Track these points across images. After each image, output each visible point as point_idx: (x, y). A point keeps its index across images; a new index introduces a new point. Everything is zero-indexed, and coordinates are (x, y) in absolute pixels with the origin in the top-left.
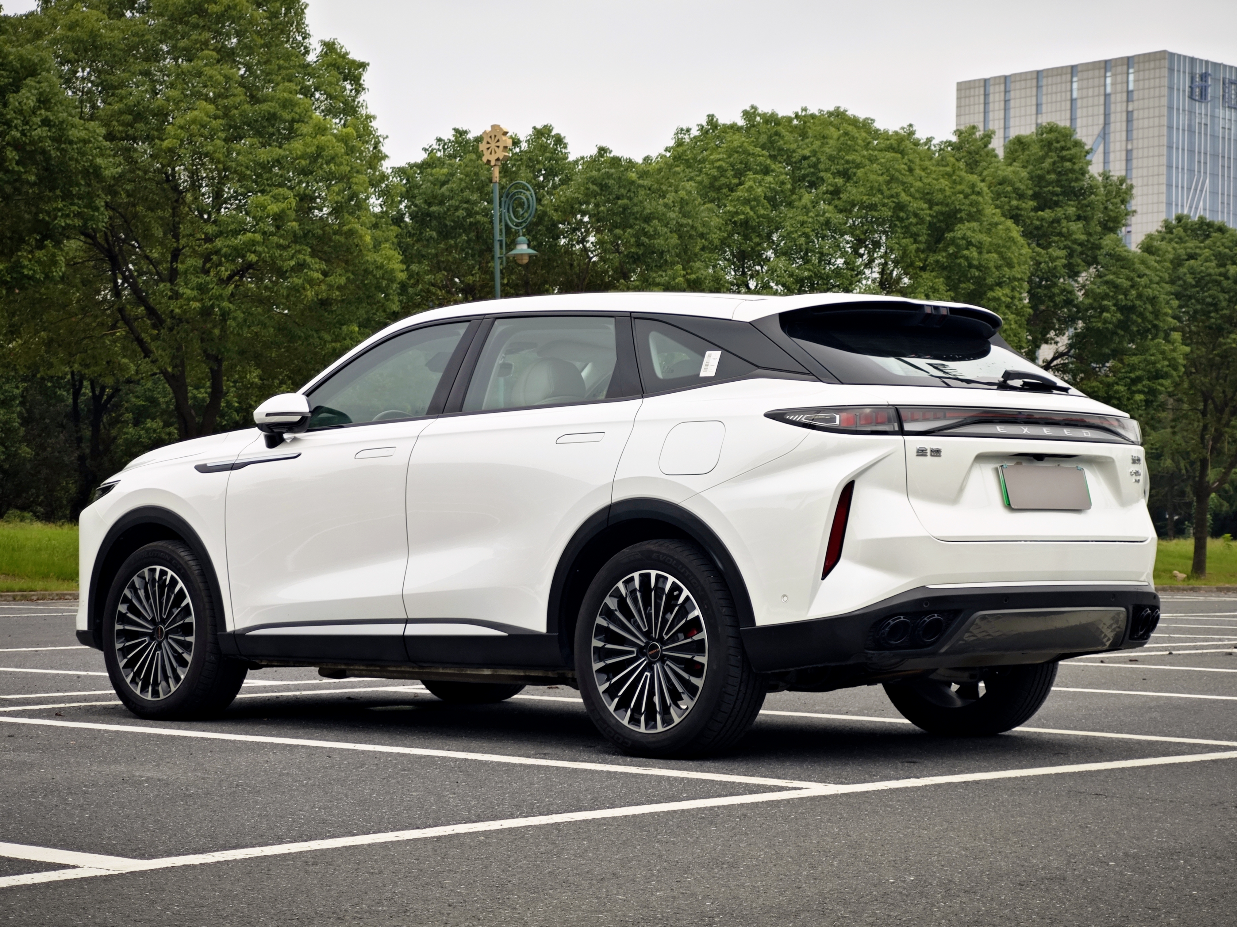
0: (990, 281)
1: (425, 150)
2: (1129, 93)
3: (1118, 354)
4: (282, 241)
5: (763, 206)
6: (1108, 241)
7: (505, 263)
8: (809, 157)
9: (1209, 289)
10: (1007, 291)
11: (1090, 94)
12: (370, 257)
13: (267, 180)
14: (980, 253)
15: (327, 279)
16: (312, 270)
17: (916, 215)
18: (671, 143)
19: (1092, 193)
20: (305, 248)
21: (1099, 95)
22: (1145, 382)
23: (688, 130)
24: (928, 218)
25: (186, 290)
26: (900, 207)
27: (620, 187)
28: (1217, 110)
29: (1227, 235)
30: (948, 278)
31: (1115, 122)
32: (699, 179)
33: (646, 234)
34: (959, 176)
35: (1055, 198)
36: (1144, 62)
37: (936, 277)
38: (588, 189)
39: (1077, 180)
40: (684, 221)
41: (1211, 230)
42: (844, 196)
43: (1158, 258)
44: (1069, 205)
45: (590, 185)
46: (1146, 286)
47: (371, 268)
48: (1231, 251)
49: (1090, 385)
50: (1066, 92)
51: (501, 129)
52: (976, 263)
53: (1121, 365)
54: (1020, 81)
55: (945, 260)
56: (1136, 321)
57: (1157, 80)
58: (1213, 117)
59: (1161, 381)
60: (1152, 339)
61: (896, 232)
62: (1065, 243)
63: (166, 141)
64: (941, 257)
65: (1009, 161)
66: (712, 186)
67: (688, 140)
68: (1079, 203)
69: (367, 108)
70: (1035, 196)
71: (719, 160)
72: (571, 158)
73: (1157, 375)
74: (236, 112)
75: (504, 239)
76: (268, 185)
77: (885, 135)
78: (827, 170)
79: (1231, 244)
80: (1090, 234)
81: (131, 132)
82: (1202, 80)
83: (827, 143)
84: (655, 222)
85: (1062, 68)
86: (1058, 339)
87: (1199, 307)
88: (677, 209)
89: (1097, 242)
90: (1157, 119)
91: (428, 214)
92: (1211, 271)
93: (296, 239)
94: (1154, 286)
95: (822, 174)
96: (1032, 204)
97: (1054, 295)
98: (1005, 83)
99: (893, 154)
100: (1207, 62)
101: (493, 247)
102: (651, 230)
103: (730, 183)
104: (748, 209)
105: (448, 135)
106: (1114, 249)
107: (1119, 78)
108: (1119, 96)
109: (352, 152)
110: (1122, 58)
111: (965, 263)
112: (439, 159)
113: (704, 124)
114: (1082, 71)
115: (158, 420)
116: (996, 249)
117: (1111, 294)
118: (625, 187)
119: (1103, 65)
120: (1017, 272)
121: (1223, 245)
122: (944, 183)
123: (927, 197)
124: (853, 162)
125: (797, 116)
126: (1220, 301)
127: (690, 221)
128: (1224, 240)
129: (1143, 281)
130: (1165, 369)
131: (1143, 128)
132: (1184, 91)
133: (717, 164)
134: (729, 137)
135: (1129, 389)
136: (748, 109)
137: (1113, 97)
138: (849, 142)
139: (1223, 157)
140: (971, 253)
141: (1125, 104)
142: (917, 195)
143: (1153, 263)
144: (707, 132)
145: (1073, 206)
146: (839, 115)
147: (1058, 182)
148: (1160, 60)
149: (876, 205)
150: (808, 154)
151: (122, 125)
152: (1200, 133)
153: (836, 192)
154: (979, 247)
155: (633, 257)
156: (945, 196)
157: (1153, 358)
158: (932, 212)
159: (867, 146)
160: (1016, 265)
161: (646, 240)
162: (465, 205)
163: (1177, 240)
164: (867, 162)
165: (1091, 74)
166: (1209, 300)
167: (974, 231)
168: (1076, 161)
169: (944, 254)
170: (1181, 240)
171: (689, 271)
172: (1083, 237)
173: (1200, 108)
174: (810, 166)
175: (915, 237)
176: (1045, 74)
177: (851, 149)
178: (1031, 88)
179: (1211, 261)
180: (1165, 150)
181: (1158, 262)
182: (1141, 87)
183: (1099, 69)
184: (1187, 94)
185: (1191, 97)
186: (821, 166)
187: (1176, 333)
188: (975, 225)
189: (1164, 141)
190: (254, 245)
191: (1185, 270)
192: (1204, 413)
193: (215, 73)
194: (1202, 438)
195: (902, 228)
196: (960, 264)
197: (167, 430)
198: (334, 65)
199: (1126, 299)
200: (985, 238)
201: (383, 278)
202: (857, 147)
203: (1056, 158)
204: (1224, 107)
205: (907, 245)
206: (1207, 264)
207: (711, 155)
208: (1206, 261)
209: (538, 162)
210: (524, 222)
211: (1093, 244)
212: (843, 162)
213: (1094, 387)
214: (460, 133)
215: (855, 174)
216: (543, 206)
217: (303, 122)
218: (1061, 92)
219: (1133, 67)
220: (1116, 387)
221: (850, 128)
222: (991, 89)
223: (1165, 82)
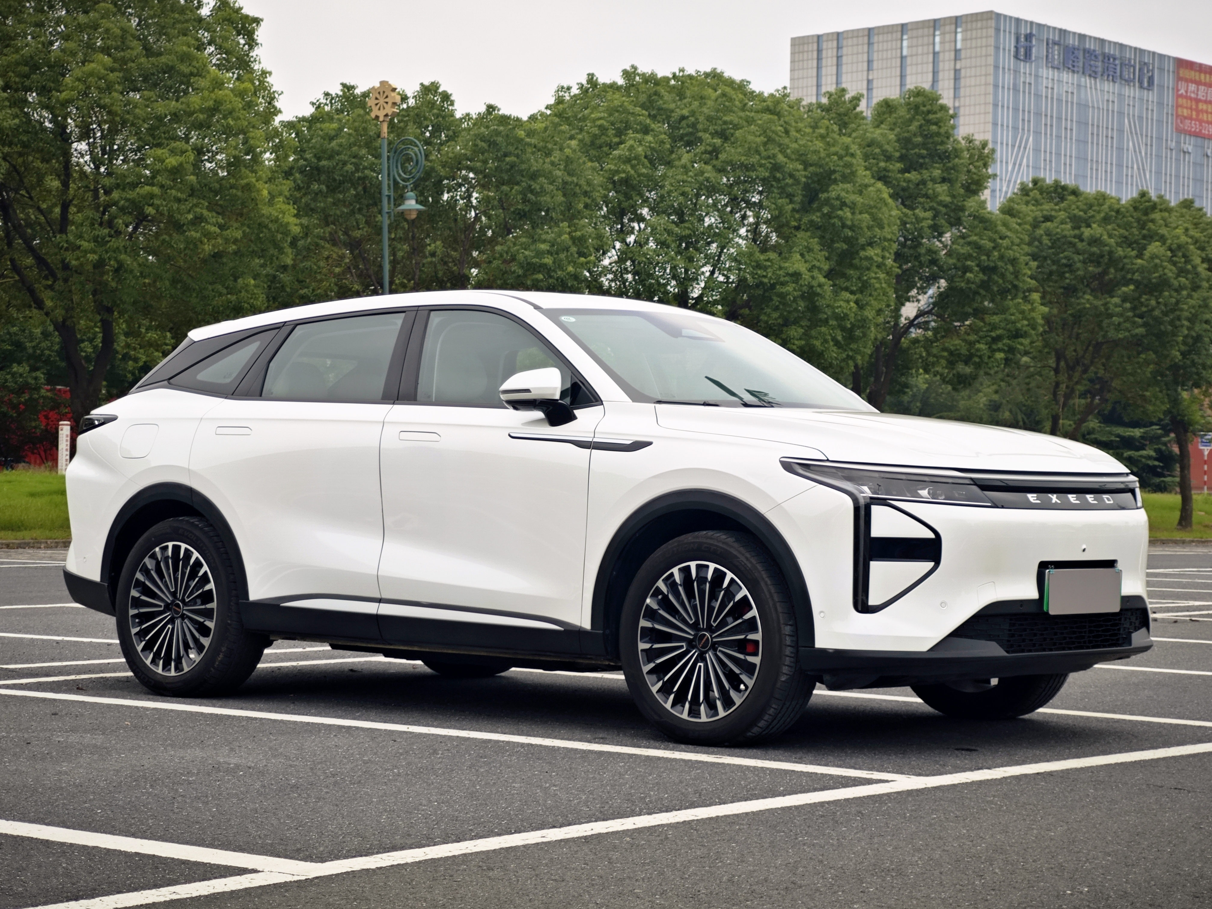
0: (862, 241)
1: (313, 104)
2: (956, 51)
3: (978, 313)
4: (179, 194)
5: (643, 165)
6: (971, 204)
7: (392, 218)
8: (688, 117)
9: (1064, 251)
10: (878, 251)
11: (920, 51)
12: (266, 210)
13: (164, 133)
14: (853, 214)
15: (224, 232)
16: (208, 223)
17: (791, 176)
18: (552, 101)
19: (957, 157)
20: (202, 202)
21: (928, 53)
22: (1006, 341)
23: (569, 88)
24: (804, 180)
25: (83, 243)
26: (776, 167)
27: (508, 145)
28: (1040, 70)
29: (1081, 199)
30: (822, 237)
31: (943, 80)
32: (580, 137)
33: (532, 191)
34: (833, 139)
35: (921, 161)
36: (972, 22)
37: (811, 237)
38: (476, 145)
39: (942, 143)
40: (569, 179)
41: (1065, 193)
42: (723, 156)
43: (1019, 221)
44: (934, 168)
45: (479, 142)
46: (1007, 248)
47: (267, 221)
48: (1085, 213)
49: (952, 343)
50: (896, 49)
51: (390, 85)
52: (849, 223)
53: (982, 324)
54: (852, 37)
55: (819, 220)
56: (997, 282)
57: (984, 40)
58: (1037, 76)
59: (1021, 340)
60: (1012, 299)
61: (773, 192)
62: (931, 204)
63: (64, 93)
64: (816, 217)
65: (876, 123)
66: (593, 143)
67: (568, 98)
68: (944, 165)
69: (260, 63)
70: (902, 158)
71: (601, 119)
72: (458, 115)
73: (1017, 335)
74: (133, 65)
75: (392, 194)
76: (165, 138)
77: (759, 97)
78: (705, 131)
79: (1085, 207)
80: (953, 196)
81: (27, 83)
82: (1026, 40)
83: (705, 104)
84: (542, 180)
85: (893, 26)
86: (920, 297)
87: (1054, 268)
88: (562, 167)
89: (960, 204)
90: (983, 78)
91: (318, 169)
92: (1066, 233)
93: (193, 192)
94: (1015, 248)
95: (700, 134)
96: (899, 165)
97: (920, 255)
98: (838, 40)
99: (770, 116)
100: (1032, 23)
101: (381, 201)
102: (538, 187)
103: (611, 141)
104: (629, 168)
105: (336, 90)
106: (978, 211)
107: (947, 37)
108: (947, 54)
109: (249, 107)
110: (951, 18)
111: (839, 223)
112: (328, 113)
113: (584, 82)
114: (912, 29)
115: (24, 364)
116: (868, 209)
117: (975, 255)
118: (513, 144)
119: (932, 24)
120: (887, 233)
121: (1078, 208)
122: (819, 145)
123: (802, 158)
124: (731, 123)
125: (674, 76)
126: (1075, 263)
127: (575, 179)
128: (1079, 203)
129: (1005, 243)
130: (1025, 329)
131: (970, 86)
132: (1009, 50)
133: (599, 123)
134: (609, 96)
135: (989, 348)
136: (628, 68)
137: (941, 55)
138: (727, 103)
139: (1046, 116)
140: (845, 213)
141: (952, 63)
142: (793, 157)
143: (1015, 225)
144: (587, 90)
145: (938, 169)
146: (715, 76)
147: (924, 145)
148: (987, 20)
149: (753, 165)
150: (687, 114)
151: (17, 76)
152: (1024, 92)
153: (714, 152)
154: (853, 207)
155: (519, 213)
156: (820, 158)
157: (1013, 317)
158: (807, 173)
159: (744, 107)
160: (886, 226)
161: (533, 197)
162: (353, 160)
163: (1033, 202)
164: (745, 124)
165: (920, 32)
166: (1064, 261)
167: (847, 192)
168: (942, 124)
169: (818, 214)
170: (1037, 203)
171: (573, 228)
172: (948, 199)
173: (1025, 68)
174: (688, 126)
175: (790, 197)
176: (876, 31)
177: (728, 110)
178: (863, 44)
179: (1066, 223)
180: (990, 108)
181: (1020, 224)
182: (969, 46)
183: (929, 27)
184: (1012, 53)
185: (1016, 57)
186: (700, 126)
187: (1035, 294)
188: (848, 186)
189: (990, 99)
190: (152, 198)
191: (1042, 232)
192: (1057, 371)
193: (111, 25)
194: (1055, 394)
195: (778, 188)
196: (834, 225)
197: (34, 374)
198: (229, 20)
199: (988, 260)
200: (859, 199)
201: (277, 232)
202: (735, 109)
203: (923, 122)
204: (1047, 67)
205: (783, 205)
206: (1063, 226)
207: (592, 113)
208: (1062, 223)
209: (426, 119)
210: (413, 177)
211: (957, 206)
212: (720, 122)
213: (956, 345)
214: (348, 88)
215: (732, 135)
216: (431, 161)
217: (200, 76)
218: (892, 49)
219: (961, 27)
220: (978, 346)
221: (728, 90)
222: (824, 45)
223: (992, 41)
